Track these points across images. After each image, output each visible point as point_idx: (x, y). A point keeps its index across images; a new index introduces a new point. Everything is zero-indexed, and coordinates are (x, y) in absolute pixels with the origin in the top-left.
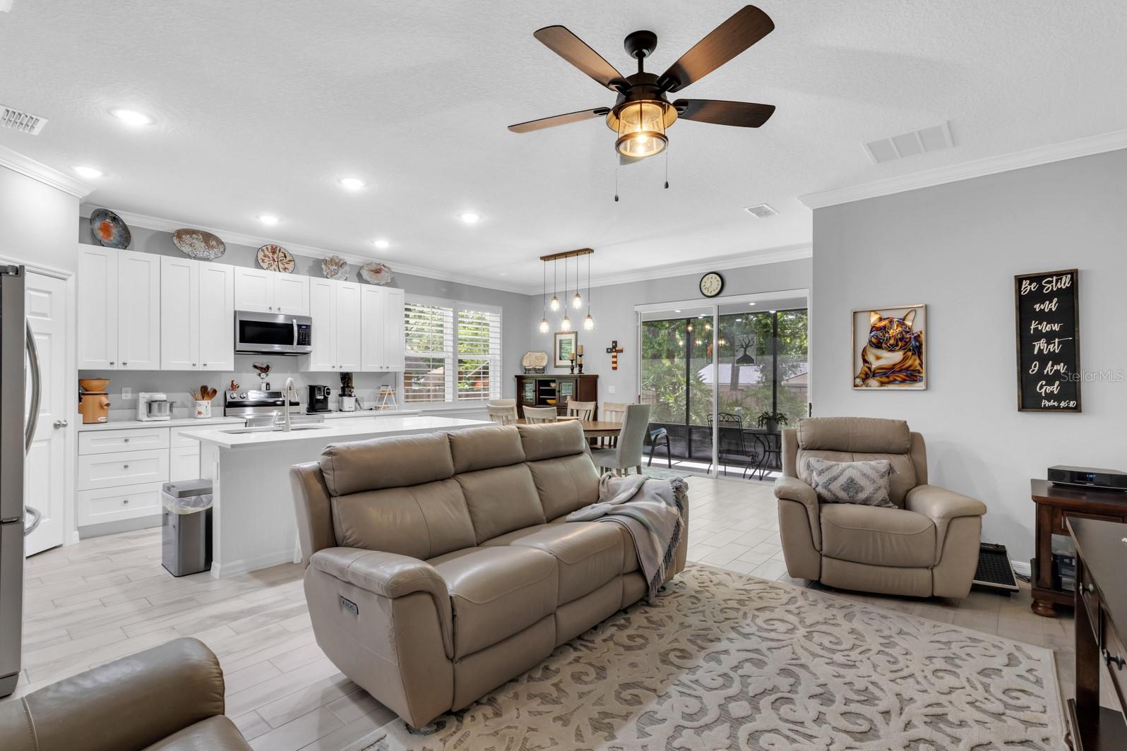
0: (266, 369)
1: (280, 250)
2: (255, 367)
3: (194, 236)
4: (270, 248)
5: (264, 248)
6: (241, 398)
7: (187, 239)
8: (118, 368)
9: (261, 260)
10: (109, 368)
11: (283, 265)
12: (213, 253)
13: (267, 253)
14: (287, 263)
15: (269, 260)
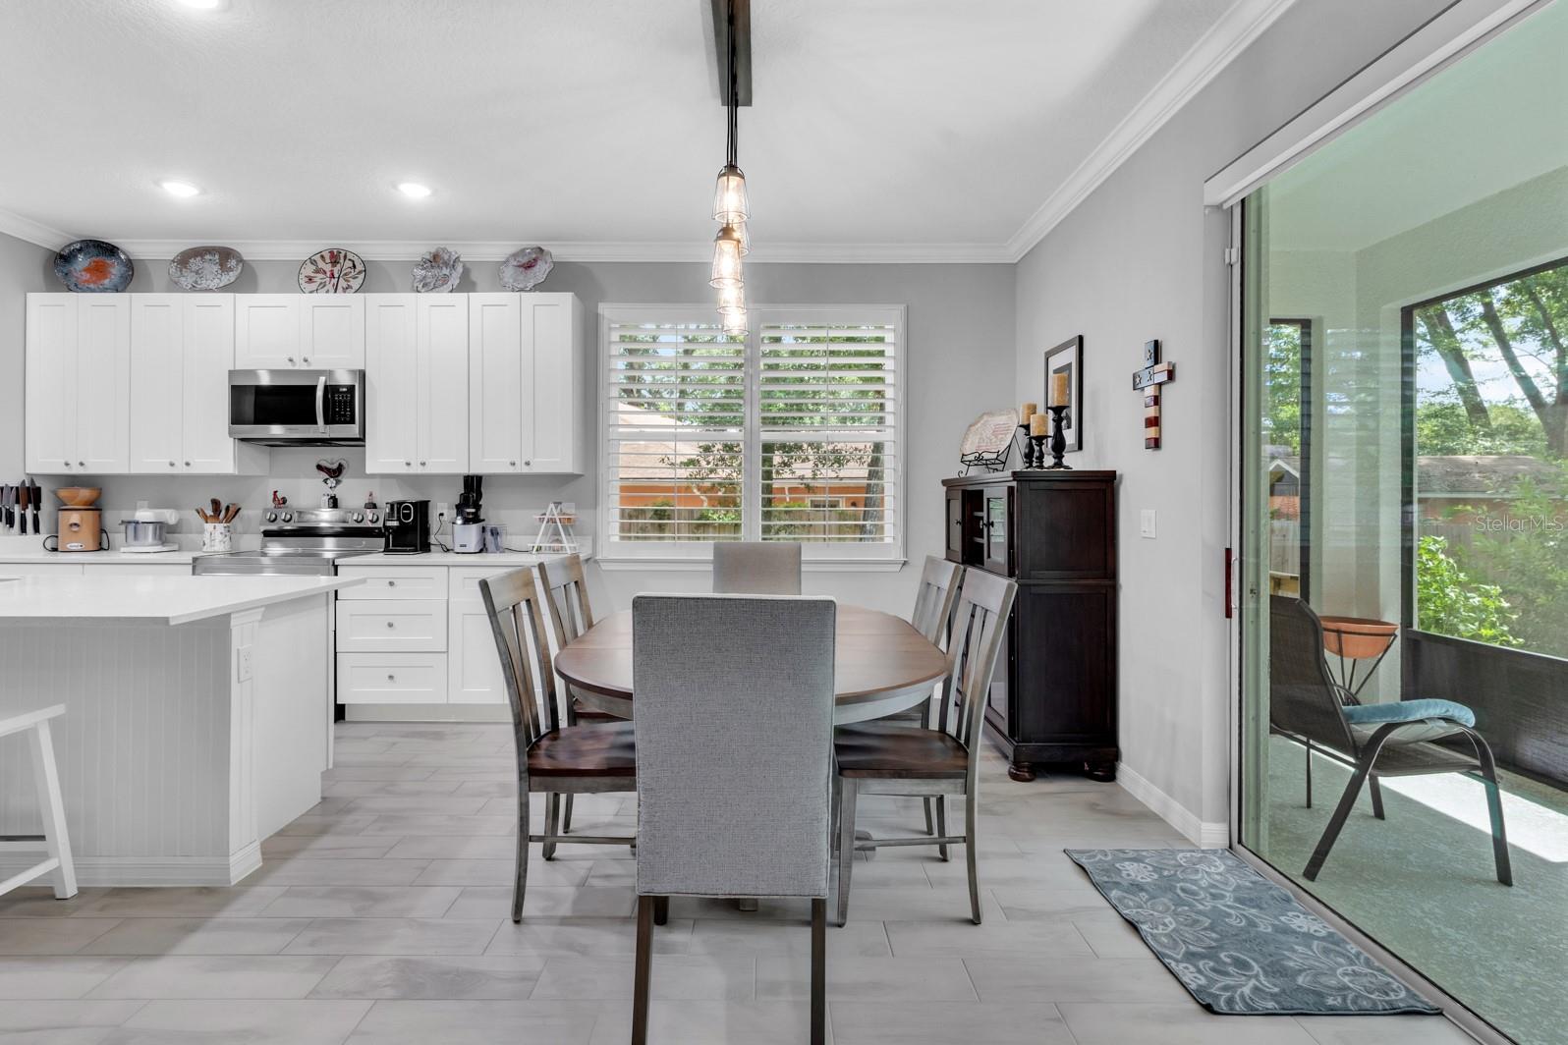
0: (335, 473)
1: (345, 257)
2: (319, 467)
3: (208, 257)
4: (327, 256)
5: (317, 258)
6: (284, 520)
7: (195, 263)
8: (76, 470)
9: (307, 279)
10: (66, 471)
11: (346, 281)
12: (226, 279)
13: (321, 264)
14: (355, 278)
15: (321, 276)
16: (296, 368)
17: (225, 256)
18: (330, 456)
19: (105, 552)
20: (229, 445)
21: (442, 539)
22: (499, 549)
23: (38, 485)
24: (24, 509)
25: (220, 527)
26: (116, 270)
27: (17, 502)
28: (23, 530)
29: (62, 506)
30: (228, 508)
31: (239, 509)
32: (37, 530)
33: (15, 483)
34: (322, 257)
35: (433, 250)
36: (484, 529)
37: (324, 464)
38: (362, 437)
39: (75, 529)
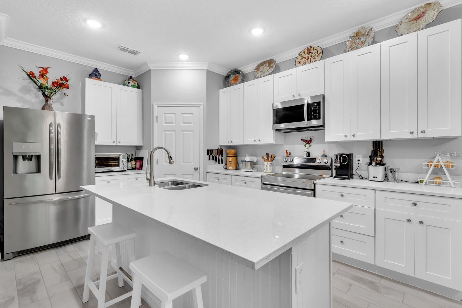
0: (309, 142)
1: (313, 49)
2: (303, 140)
3: (265, 65)
4: (306, 51)
5: (302, 53)
6: (290, 161)
7: (261, 68)
8: (230, 144)
9: (298, 63)
10: (228, 144)
11: (314, 59)
12: (270, 71)
13: (304, 55)
14: (318, 56)
15: (304, 60)
16: (296, 99)
17: (270, 62)
18: (306, 135)
19: (238, 170)
20: (272, 132)
21: (359, 172)
22: (396, 180)
23: (222, 149)
24: (219, 156)
25: (269, 163)
26: (240, 78)
27: (217, 154)
28: (219, 163)
29: (228, 156)
30: (271, 156)
31: (275, 157)
32: (222, 163)
33: (217, 148)
34: (304, 52)
35: (356, 31)
36: (386, 169)
37: (304, 138)
38: (323, 125)
39: (231, 163)
